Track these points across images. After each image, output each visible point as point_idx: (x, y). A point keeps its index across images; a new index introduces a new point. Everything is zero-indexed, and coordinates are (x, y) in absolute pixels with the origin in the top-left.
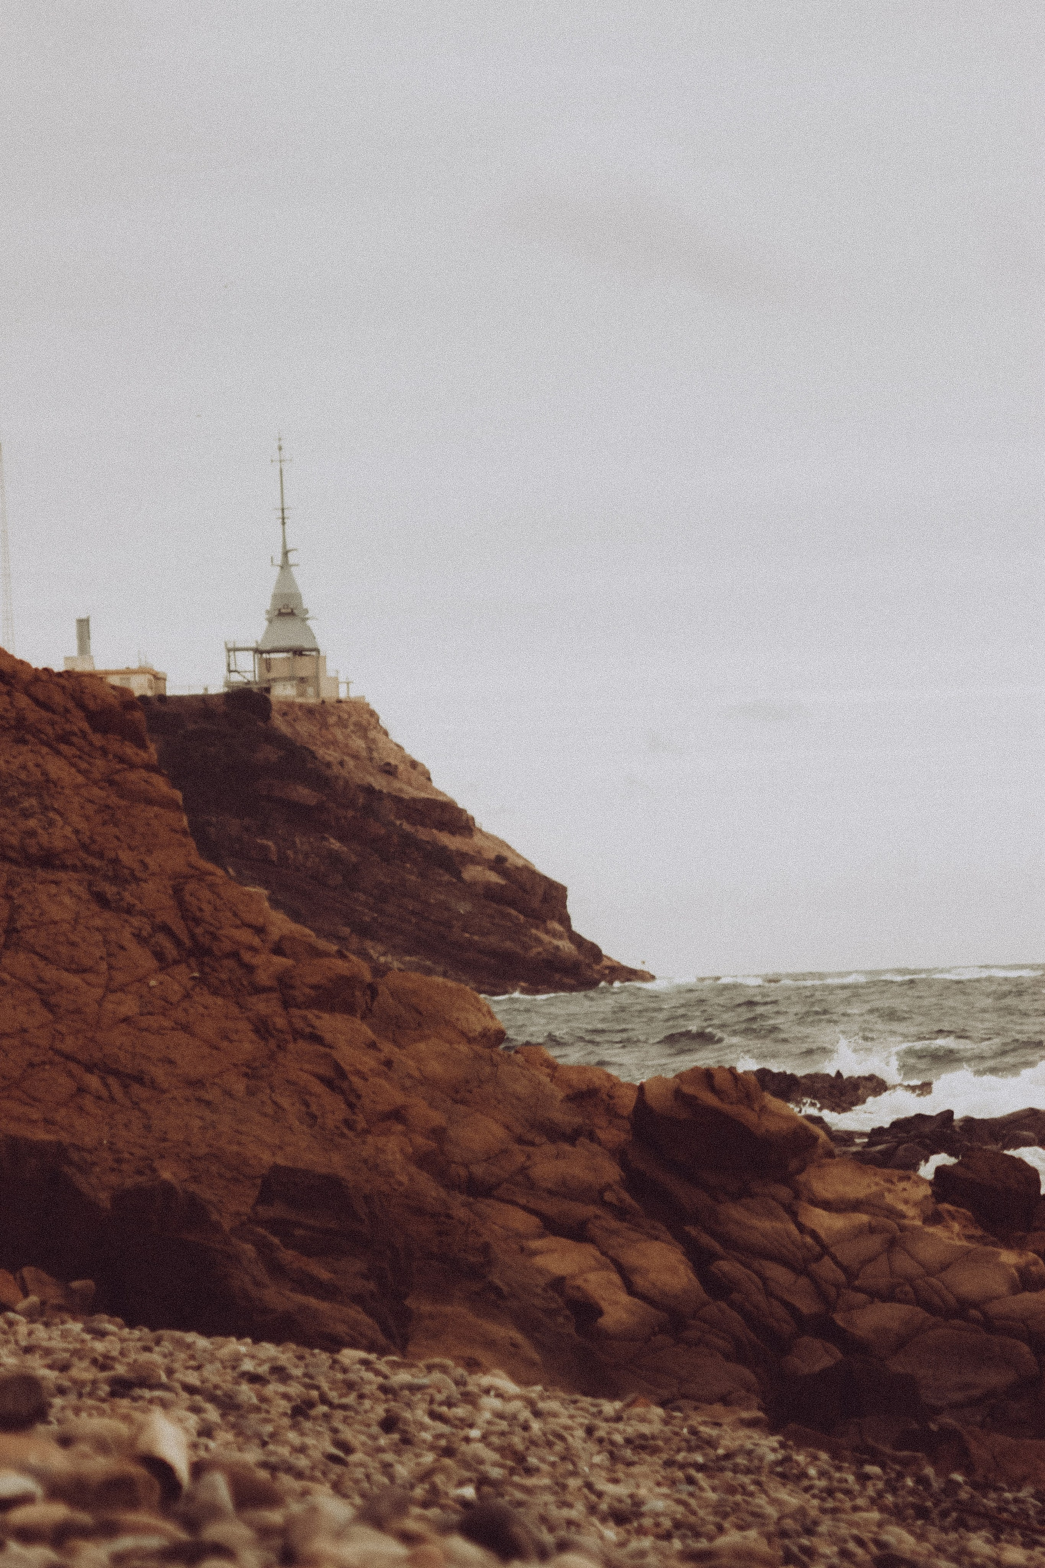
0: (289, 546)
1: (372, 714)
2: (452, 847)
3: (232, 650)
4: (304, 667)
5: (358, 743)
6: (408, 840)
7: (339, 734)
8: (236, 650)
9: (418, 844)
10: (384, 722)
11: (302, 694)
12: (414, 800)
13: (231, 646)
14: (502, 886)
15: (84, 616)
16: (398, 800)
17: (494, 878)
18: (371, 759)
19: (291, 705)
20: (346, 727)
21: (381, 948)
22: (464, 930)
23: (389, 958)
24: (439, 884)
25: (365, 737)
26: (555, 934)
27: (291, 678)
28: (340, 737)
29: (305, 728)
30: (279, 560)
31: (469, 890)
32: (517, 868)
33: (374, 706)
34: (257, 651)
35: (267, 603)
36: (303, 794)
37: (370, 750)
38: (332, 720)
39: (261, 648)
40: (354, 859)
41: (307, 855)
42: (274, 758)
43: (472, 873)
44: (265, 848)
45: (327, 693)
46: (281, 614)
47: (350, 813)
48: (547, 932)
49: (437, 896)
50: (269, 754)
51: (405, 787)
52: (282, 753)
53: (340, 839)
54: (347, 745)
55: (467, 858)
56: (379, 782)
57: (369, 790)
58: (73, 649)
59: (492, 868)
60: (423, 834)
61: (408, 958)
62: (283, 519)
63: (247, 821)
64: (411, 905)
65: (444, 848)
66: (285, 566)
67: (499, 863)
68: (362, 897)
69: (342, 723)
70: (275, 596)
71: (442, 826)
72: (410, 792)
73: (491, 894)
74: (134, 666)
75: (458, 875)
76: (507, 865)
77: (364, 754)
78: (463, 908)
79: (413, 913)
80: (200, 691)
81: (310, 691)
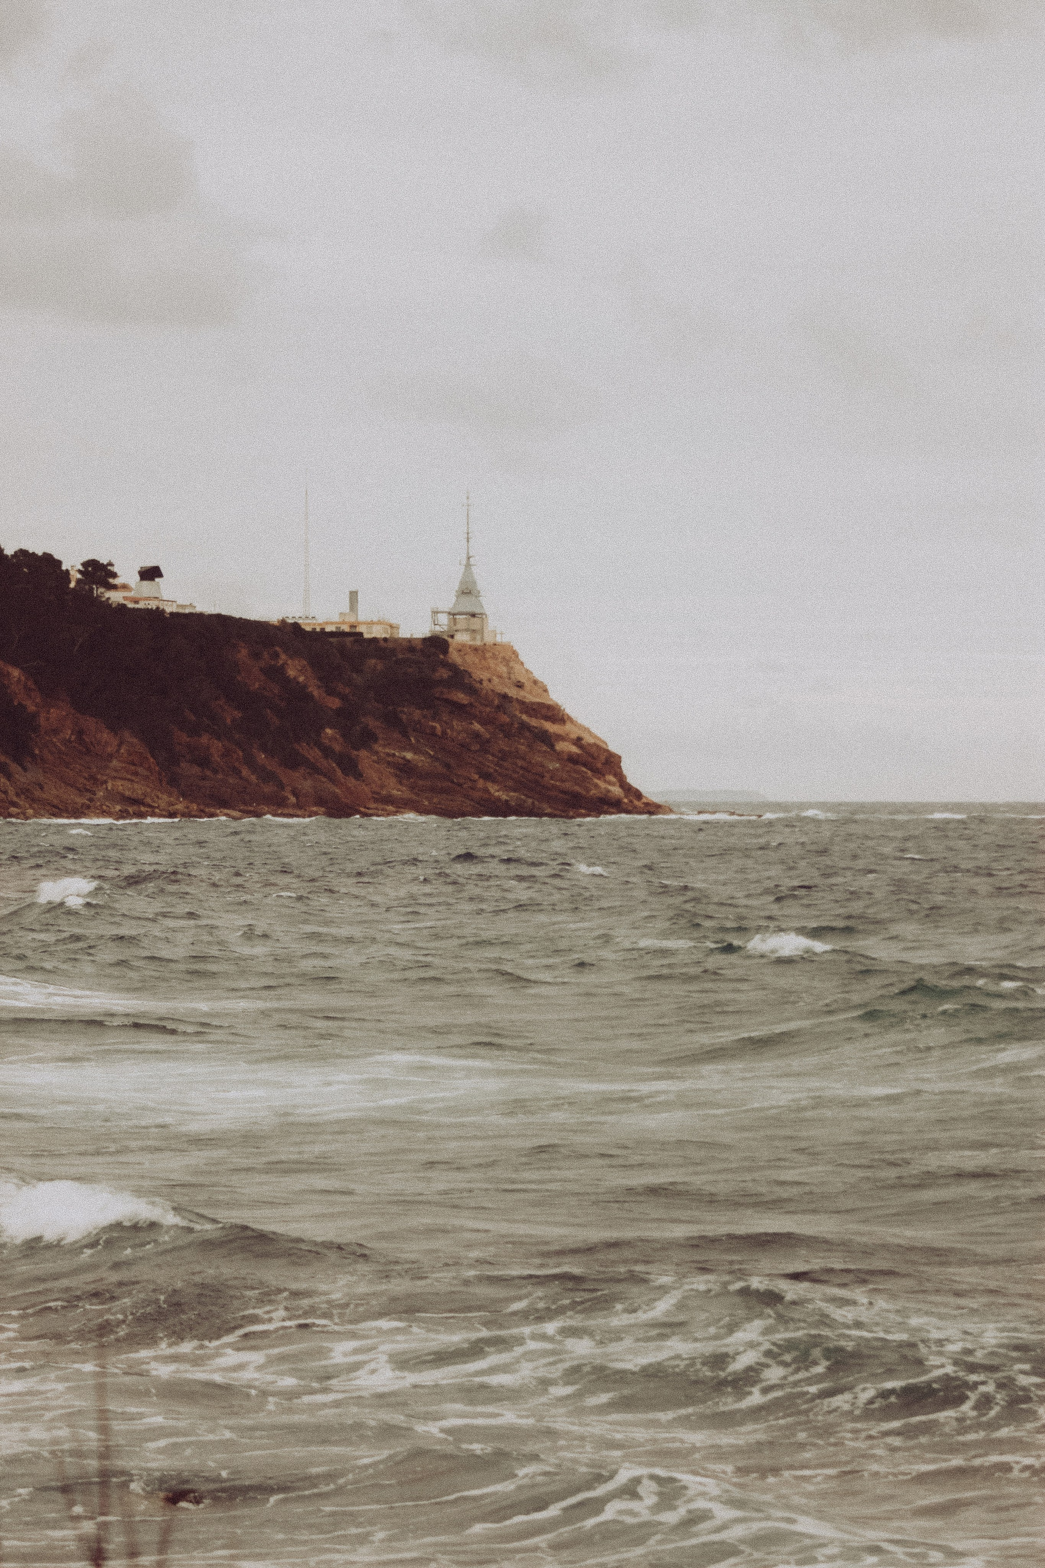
0: (471, 554)
1: (515, 653)
2: (551, 730)
3: (435, 613)
4: (475, 623)
5: (503, 669)
6: (524, 726)
7: (492, 663)
8: (438, 613)
9: (529, 728)
10: (522, 658)
11: (474, 639)
12: (533, 704)
13: (435, 610)
14: (578, 755)
15: (354, 590)
16: (522, 703)
17: (574, 749)
18: (510, 678)
19: (464, 645)
20: (497, 659)
21: (496, 787)
22: (552, 778)
23: (501, 793)
24: (539, 751)
25: (507, 665)
26: (610, 783)
27: (467, 630)
28: (492, 666)
29: (471, 659)
30: (464, 562)
31: (559, 756)
32: (589, 744)
33: (516, 648)
34: (449, 613)
35: (456, 586)
36: (461, 697)
37: (509, 673)
38: (488, 655)
39: (452, 612)
40: (488, 736)
41: (459, 733)
42: (445, 676)
43: (561, 746)
44: (434, 728)
45: (489, 639)
46: (463, 593)
47: (488, 709)
48: (605, 781)
49: (538, 759)
50: (444, 673)
51: (528, 696)
52: (450, 673)
53: (482, 724)
54: (496, 670)
55: (560, 738)
56: (513, 692)
57: (505, 697)
58: (346, 608)
59: (575, 744)
60: (534, 722)
61: (512, 794)
62: (468, 538)
63: (425, 712)
64: (520, 763)
65: (546, 731)
66: (468, 566)
67: (578, 742)
68: (491, 758)
69: (494, 657)
70: (461, 583)
71: (547, 718)
72: (530, 698)
73: (572, 759)
74: (375, 620)
75: (552, 746)
76: (583, 742)
77: (505, 675)
78: (554, 765)
79: (522, 768)
80: (408, 636)
81: (478, 637)
